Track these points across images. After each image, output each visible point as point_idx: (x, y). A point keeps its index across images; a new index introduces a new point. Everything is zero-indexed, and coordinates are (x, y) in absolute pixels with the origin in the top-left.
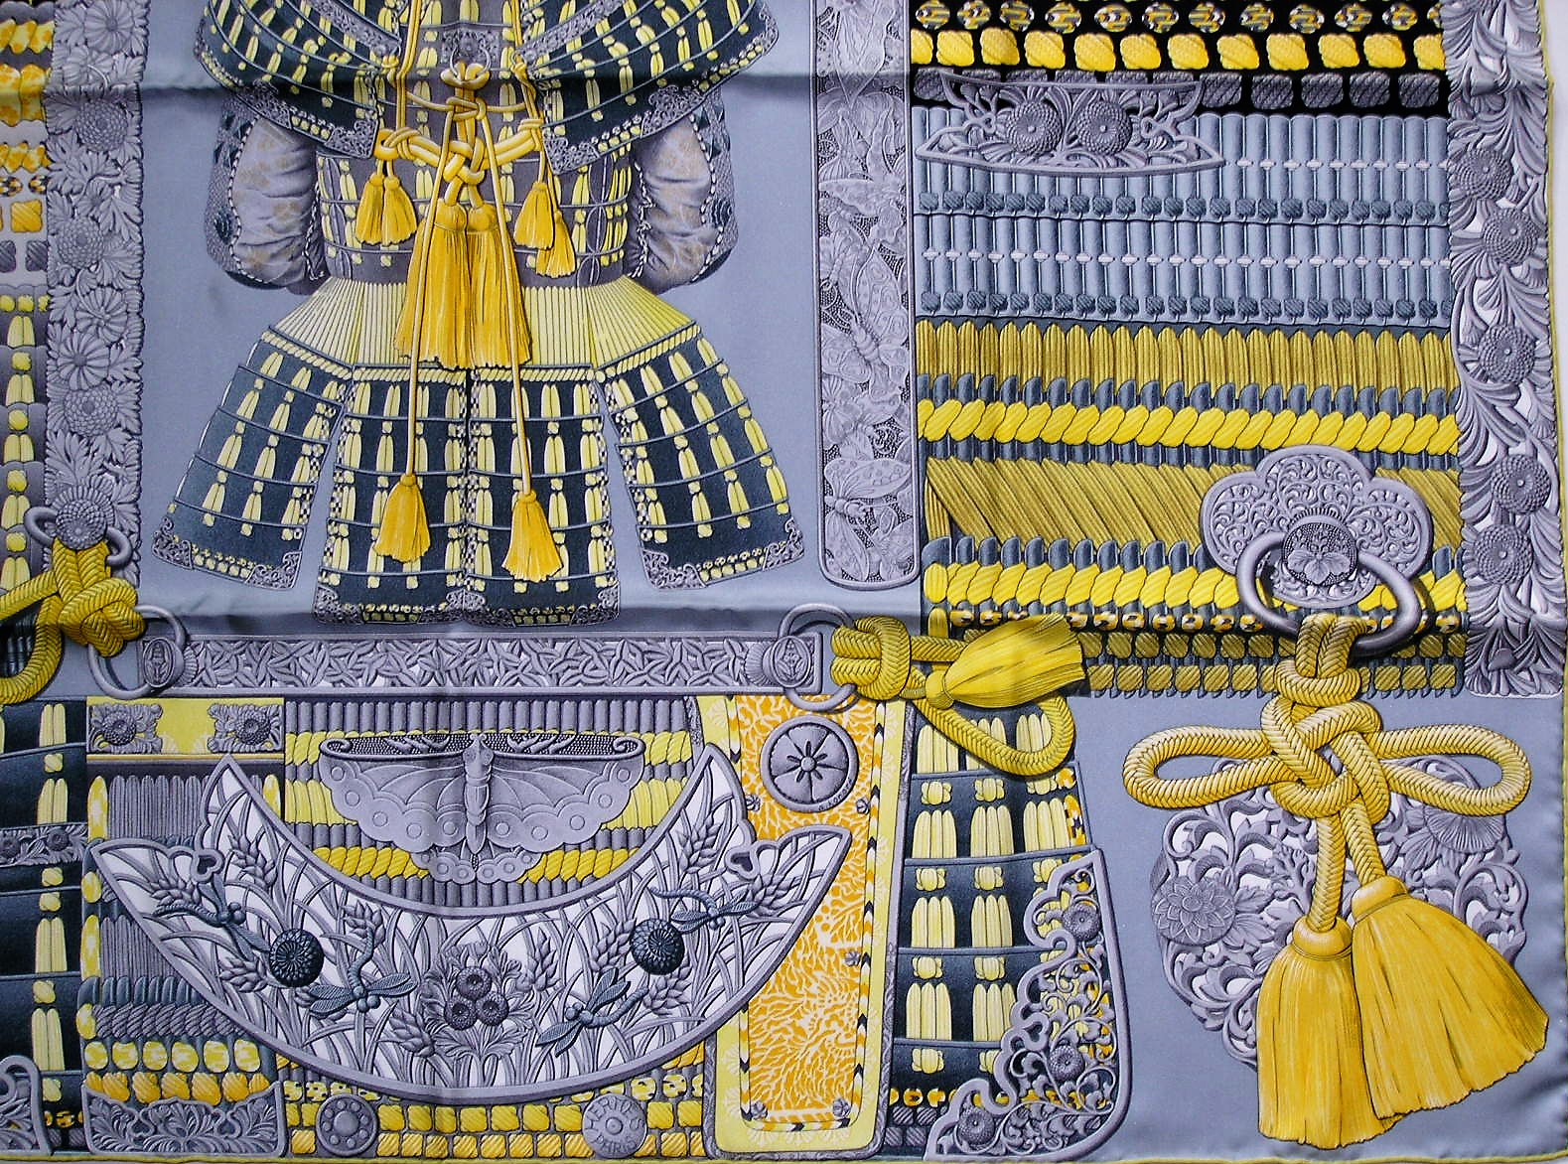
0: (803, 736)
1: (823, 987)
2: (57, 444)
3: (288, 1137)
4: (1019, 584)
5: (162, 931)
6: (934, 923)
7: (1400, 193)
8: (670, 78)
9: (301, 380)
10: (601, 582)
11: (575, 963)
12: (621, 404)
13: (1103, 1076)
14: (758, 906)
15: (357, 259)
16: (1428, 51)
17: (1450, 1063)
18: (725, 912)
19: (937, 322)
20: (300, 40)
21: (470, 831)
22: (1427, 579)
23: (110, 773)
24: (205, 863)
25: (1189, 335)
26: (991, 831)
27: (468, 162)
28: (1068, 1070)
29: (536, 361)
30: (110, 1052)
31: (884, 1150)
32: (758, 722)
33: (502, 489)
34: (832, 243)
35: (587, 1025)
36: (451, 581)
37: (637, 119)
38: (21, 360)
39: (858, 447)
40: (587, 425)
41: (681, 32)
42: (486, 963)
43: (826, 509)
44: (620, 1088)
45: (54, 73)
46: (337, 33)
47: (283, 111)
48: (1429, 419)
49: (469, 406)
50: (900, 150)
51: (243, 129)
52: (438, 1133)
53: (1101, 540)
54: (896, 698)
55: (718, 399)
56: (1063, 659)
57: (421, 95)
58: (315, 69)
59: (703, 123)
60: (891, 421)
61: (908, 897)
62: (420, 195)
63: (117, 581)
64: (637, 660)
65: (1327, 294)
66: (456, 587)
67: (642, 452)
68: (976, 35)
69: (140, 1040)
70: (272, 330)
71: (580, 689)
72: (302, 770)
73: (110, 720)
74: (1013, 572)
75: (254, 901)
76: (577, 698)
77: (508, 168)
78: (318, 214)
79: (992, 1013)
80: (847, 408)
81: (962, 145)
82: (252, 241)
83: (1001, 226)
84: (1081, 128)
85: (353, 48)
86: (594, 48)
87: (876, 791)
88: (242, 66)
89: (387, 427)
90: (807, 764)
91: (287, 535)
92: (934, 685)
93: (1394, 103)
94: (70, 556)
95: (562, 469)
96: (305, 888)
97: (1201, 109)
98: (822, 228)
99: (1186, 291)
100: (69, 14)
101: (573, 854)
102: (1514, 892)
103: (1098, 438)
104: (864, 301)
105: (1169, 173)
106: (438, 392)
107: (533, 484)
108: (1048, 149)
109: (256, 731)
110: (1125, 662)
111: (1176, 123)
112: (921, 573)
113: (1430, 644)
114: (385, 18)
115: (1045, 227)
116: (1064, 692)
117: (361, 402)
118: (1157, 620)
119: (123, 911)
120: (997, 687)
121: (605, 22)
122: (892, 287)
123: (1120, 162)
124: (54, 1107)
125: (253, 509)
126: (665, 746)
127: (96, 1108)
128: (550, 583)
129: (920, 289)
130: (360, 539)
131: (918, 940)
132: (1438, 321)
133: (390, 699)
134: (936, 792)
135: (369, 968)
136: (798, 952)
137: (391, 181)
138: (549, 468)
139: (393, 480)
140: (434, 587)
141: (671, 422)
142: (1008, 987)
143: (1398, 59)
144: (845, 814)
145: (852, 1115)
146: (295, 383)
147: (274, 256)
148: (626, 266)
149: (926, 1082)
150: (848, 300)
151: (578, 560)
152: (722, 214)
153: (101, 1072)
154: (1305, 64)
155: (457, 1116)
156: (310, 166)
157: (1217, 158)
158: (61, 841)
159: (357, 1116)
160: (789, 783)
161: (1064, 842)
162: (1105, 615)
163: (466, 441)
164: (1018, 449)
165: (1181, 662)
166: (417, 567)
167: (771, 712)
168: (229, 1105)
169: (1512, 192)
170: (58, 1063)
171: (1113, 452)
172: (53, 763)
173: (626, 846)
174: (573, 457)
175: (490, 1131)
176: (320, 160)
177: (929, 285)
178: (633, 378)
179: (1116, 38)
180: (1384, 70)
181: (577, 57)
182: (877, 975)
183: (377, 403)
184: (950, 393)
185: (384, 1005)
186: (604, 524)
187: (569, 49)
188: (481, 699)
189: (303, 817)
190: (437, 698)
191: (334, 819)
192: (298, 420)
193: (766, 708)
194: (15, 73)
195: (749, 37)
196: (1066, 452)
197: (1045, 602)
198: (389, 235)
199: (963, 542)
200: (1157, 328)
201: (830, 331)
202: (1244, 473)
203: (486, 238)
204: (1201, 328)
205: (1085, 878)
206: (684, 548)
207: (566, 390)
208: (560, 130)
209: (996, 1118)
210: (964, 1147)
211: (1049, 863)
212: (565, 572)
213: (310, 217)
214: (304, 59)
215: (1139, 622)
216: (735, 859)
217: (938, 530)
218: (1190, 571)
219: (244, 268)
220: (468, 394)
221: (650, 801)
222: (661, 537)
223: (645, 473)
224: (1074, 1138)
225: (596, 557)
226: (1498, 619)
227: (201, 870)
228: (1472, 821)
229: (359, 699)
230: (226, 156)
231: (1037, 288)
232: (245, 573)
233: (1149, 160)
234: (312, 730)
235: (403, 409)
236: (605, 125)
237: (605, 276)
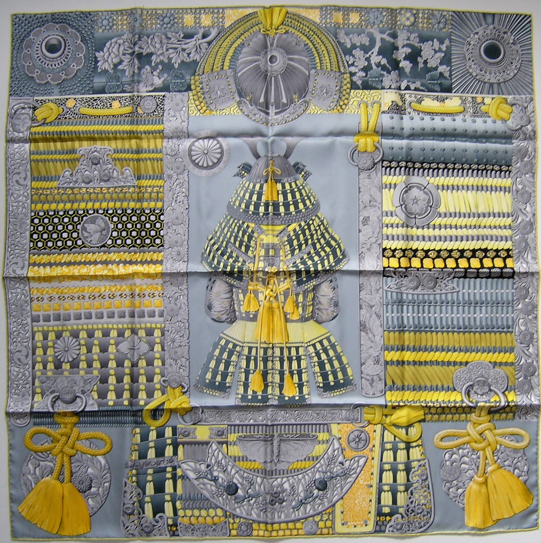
0: (356, 433)
1: (361, 494)
2: (168, 362)
3: (230, 531)
4: (409, 396)
5: (197, 483)
6: (388, 477)
7: (502, 298)
8: (323, 271)
9: (230, 346)
10: (307, 397)
11: (301, 489)
12: (311, 352)
13: (428, 513)
14: (345, 474)
15: (244, 315)
16: (509, 262)
17: (510, 508)
18: (337, 476)
19: (389, 332)
20: (228, 259)
21: (274, 457)
22: (507, 393)
23: (183, 444)
24: (208, 466)
25: (450, 334)
26: (401, 455)
27: (272, 291)
28: (420, 511)
29: (290, 341)
30: (185, 512)
31: (376, 532)
32: (345, 430)
33: (282, 374)
34: (363, 312)
35: (304, 503)
36: (269, 397)
37: (314, 280)
38: (158, 340)
39: (370, 362)
40: (303, 357)
41: (325, 258)
42: (279, 489)
43: (362, 378)
44: (311, 518)
45: (164, 266)
46: (237, 257)
47: (225, 278)
48: (508, 354)
49: (273, 353)
50: (380, 288)
51: (214, 281)
52: (267, 531)
53: (429, 385)
54: (379, 424)
55: (335, 351)
56: (420, 414)
57: (260, 275)
58: (233, 267)
59: (331, 281)
60: (378, 356)
61: (382, 471)
62: (260, 299)
63: (184, 396)
64: (315, 415)
65: (484, 324)
66: (270, 398)
67: (316, 364)
68: (399, 259)
69: (192, 509)
70: (222, 333)
71: (301, 422)
72: (232, 443)
73: (183, 431)
74: (407, 393)
75: (221, 475)
76: (301, 425)
77: (282, 293)
78: (234, 304)
79: (401, 498)
80: (367, 353)
81: (396, 287)
82: (217, 310)
83: (405, 307)
84: (425, 282)
85: (242, 261)
86: (304, 262)
87: (374, 446)
88: (213, 266)
89: (253, 358)
90: (357, 440)
91: (228, 385)
92: (388, 420)
93: (501, 276)
94: (172, 390)
95: (296, 368)
96: (233, 472)
97: (454, 278)
98: (361, 308)
99: (450, 323)
100: (167, 250)
101: (300, 463)
102: (526, 467)
103: (428, 360)
104: (371, 326)
105: (446, 294)
106: (266, 350)
107: (290, 372)
108: (417, 288)
109: (221, 433)
110: (434, 414)
111: (448, 281)
112: (385, 393)
113: (508, 409)
114: (250, 253)
115: (416, 307)
116: (420, 421)
117: (246, 352)
118: (443, 405)
119: (187, 478)
120: (403, 421)
121: (306, 255)
122: (378, 323)
123: (434, 291)
124: (171, 526)
125: (219, 378)
126: (322, 436)
127: (181, 526)
128: (294, 397)
129: (385, 324)
130: (246, 386)
131: (384, 481)
132: (510, 330)
133: (254, 425)
134: (388, 446)
135: (250, 491)
136: (355, 485)
137: (252, 295)
138: (293, 368)
139: (254, 371)
140: (265, 399)
141: (323, 356)
142: (406, 493)
143: (502, 265)
144: (366, 452)
145: (368, 523)
146: (229, 346)
147: (223, 314)
148: (312, 317)
149: (386, 515)
150: (367, 326)
151: (301, 391)
152: (336, 305)
153: (183, 517)
154: (479, 266)
155: (272, 526)
156: (231, 291)
157: (458, 290)
158: (171, 461)
159: (247, 526)
160: (353, 444)
161: (419, 457)
162: (430, 404)
163: (272, 361)
164: (409, 363)
165: (448, 414)
166: (261, 393)
167: (348, 428)
168: (215, 524)
169: (529, 297)
170: (172, 515)
171: (432, 363)
172: (169, 441)
173: (313, 460)
174: (299, 365)
175: (280, 529)
176: (234, 290)
177: (387, 323)
178: (314, 345)
179: (434, 259)
180: (499, 268)
181: (299, 264)
182: (374, 490)
183: (250, 352)
184: (393, 349)
185: (254, 500)
186: (307, 382)
187: (297, 262)
188: (277, 425)
189: (233, 454)
190: (266, 425)
191: (241, 455)
192: (230, 356)
193: (347, 427)
194: (154, 266)
195: (342, 259)
196: (420, 363)
197: (415, 400)
198: (252, 309)
199: (395, 386)
200: (443, 332)
201: (363, 334)
202: (463, 368)
203: (277, 310)
204: (453, 332)
205: (424, 466)
206: (327, 388)
207: (297, 348)
208: (295, 283)
209: (403, 524)
210: (395, 530)
211: (415, 462)
212: (298, 394)
213: (232, 305)
214: (229, 264)
215: (438, 406)
216: (340, 463)
217: (389, 383)
218: (450, 392)
219: (215, 317)
220: (273, 349)
221: (319, 449)
222: (321, 385)
223: (317, 369)
224: (421, 527)
225: (305, 390)
226: (524, 403)
227: (207, 467)
228: (516, 450)
229: (247, 425)
230: (209, 288)
231: (414, 323)
232: (217, 394)
233: (441, 290)
234: (235, 433)
235: (257, 354)
236: (306, 281)
237: (307, 320)
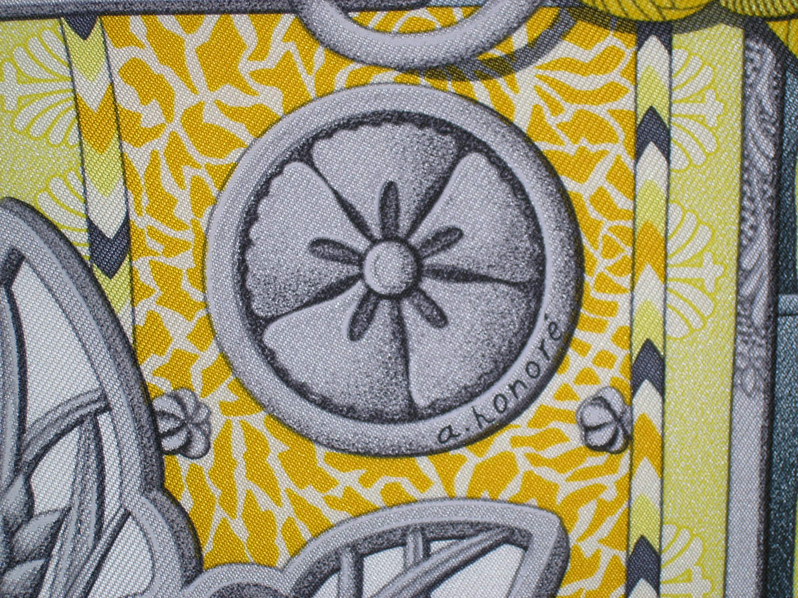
32: (193, 115)
